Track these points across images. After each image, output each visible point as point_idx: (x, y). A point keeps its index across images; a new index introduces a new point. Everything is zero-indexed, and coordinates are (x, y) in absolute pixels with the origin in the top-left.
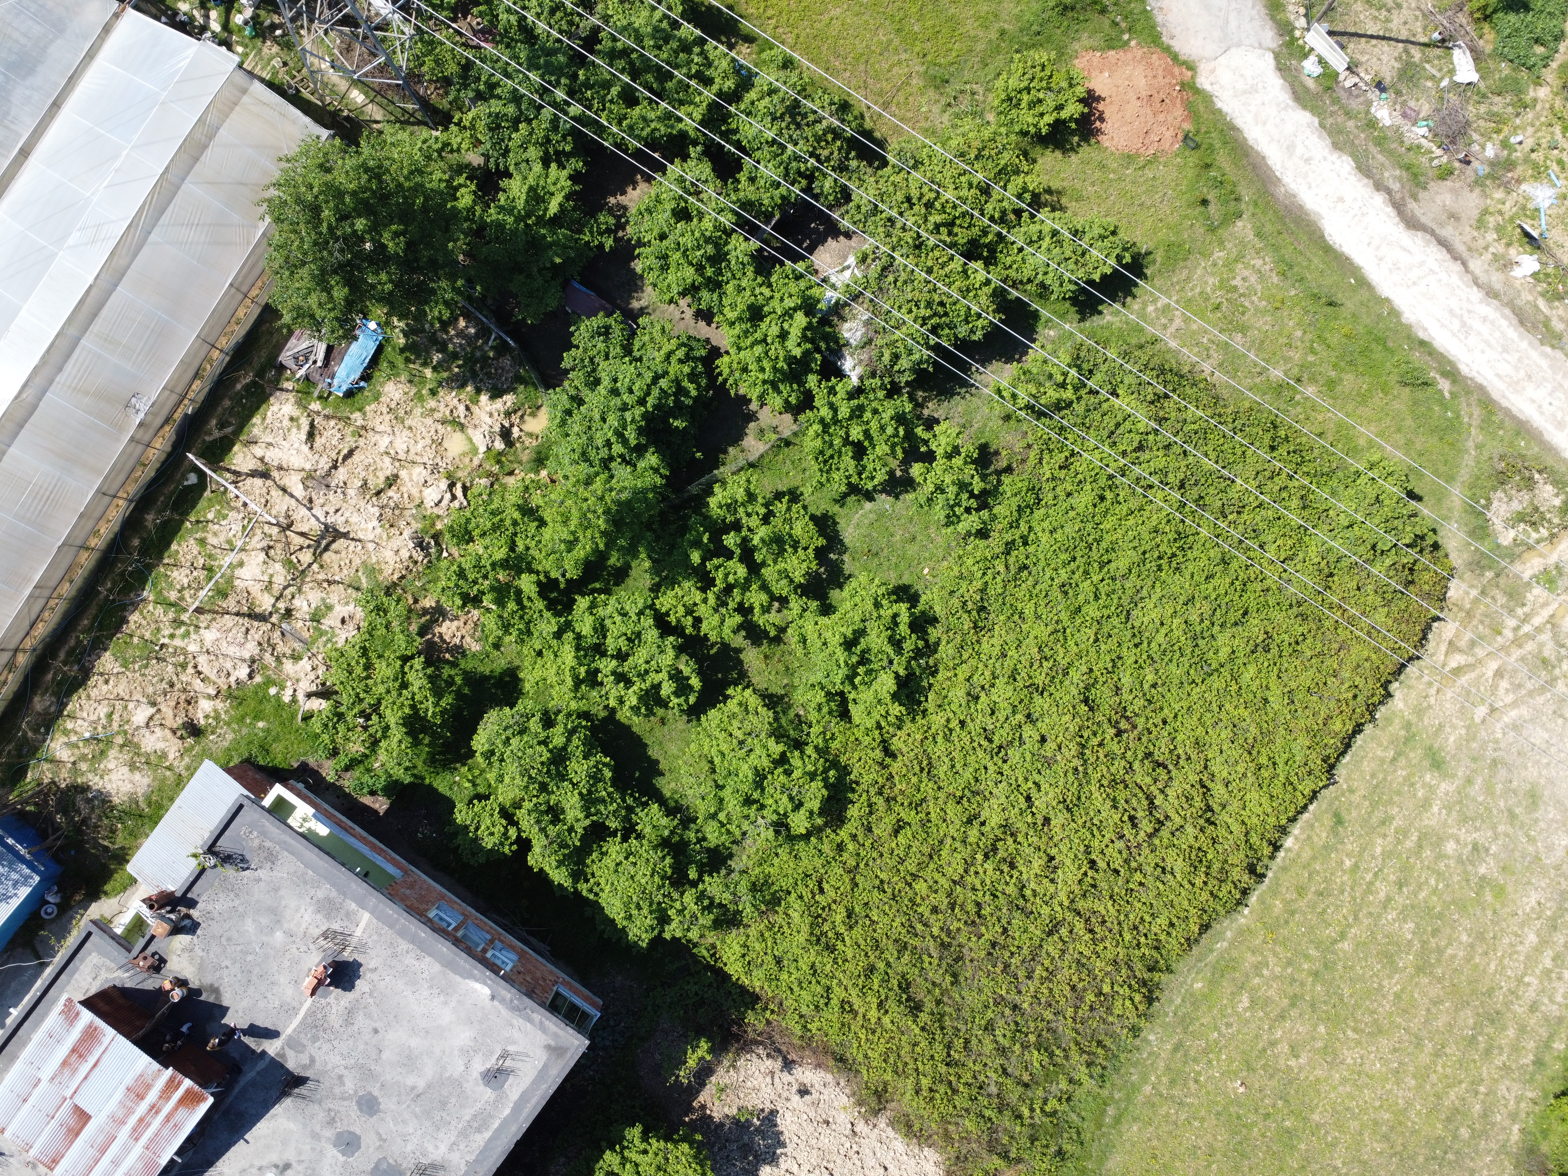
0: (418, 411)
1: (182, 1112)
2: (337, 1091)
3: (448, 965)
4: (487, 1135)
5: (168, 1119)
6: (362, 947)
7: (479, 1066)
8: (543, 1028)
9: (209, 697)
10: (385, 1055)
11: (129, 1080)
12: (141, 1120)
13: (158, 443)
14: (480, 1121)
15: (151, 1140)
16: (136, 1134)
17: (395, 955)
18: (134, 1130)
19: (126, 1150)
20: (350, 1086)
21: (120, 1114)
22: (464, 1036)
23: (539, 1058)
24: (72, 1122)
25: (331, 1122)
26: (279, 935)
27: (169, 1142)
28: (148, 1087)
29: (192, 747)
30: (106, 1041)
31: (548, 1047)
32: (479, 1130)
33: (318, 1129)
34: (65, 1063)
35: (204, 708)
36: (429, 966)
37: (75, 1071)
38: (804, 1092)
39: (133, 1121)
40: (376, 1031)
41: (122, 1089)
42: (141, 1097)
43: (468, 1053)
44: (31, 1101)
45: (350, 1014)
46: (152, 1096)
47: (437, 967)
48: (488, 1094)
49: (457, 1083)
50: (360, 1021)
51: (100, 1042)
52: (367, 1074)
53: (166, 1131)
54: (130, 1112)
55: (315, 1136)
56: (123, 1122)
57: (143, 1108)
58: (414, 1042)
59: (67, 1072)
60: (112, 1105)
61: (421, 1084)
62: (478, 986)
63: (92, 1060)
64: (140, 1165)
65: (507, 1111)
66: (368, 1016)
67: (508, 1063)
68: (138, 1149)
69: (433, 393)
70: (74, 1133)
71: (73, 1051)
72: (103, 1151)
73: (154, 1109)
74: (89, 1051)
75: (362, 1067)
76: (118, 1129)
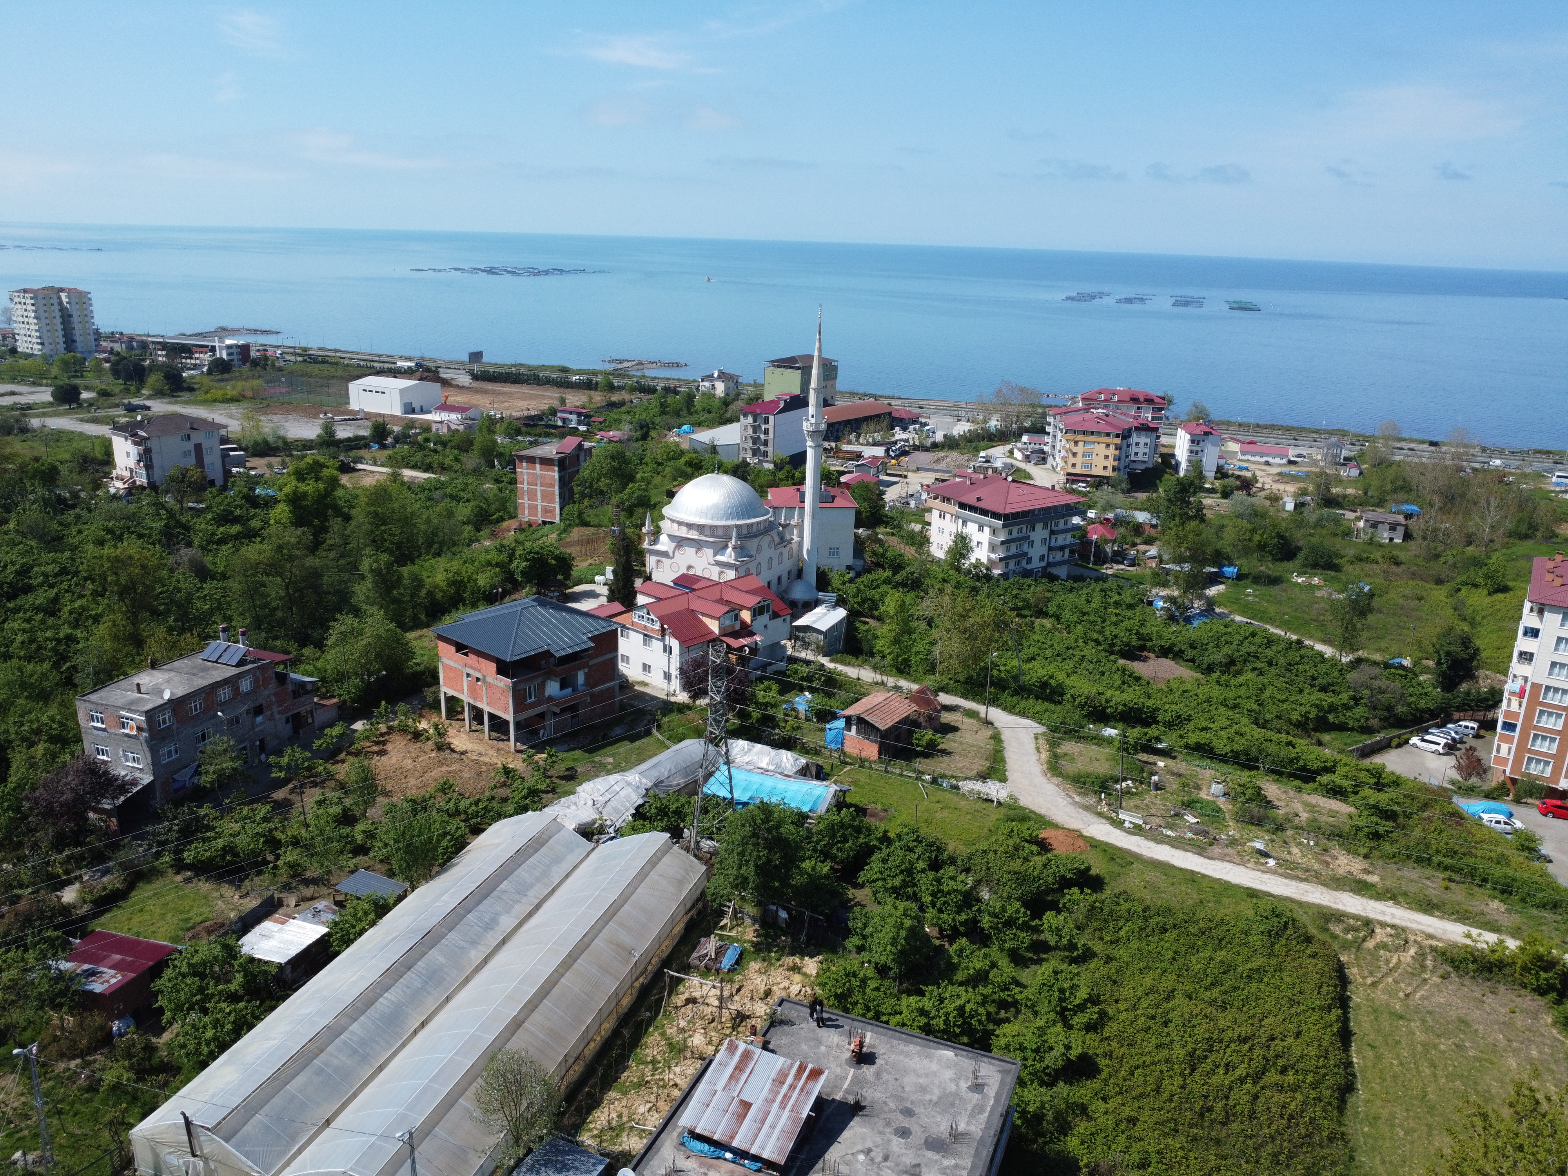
0: (772, 968)
1: (810, 1084)
2: (886, 1109)
3: (924, 1046)
4: (986, 1114)
5: (802, 1090)
7: (964, 1085)
8: (991, 1063)
10: (907, 1089)
11: (773, 1075)
12: (785, 1096)
14: (979, 1109)
15: (794, 1106)
16: (783, 1106)
17: (892, 1046)
18: (782, 1103)
19: (778, 1117)
20: (892, 1105)
21: (771, 1097)
22: (949, 1074)
23: (998, 1077)
24: (740, 1111)
25: (888, 1124)
26: (823, 1048)
27: (805, 1103)
28: (786, 1076)
30: (756, 1057)
31: (999, 1071)
32: (980, 1113)
33: (881, 1129)
34: (731, 1077)
36: (913, 1048)
37: (738, 1080)
39: (779, 1098)
40: (896, 1079)
41: (770, 1081)
42: (782, 1083)
43: (956, 1080)
44: (712, 1105)
45: (878, 1075)
46: (790, 1080)
47: (918, 1048)
48: (976, 1096)
49: (956, 1094)
50: (885, 1076)
51: (752, 1059)
52: (900, 1099)
53: (802, 1098)
54: (778, 1093)
55: (881, 1133)
56: (774, 1101)
57: (785, 1088)
58: (921, 1080)
59: (733, 1082)
60: (765, 1093)
61: (935, 1098)
63: (748, 1071)
64: (790, 1123)
65: (992, 1102)
66: (890, 1073)
67: (980, 1081)
68: (786, 1113)
70: (741, 1117)
71: (736, 1068)
72: (763, 1122)
73: (792, 1087)
74: (746, 1066)
75: (895, 1096)
76: (771, 1107)
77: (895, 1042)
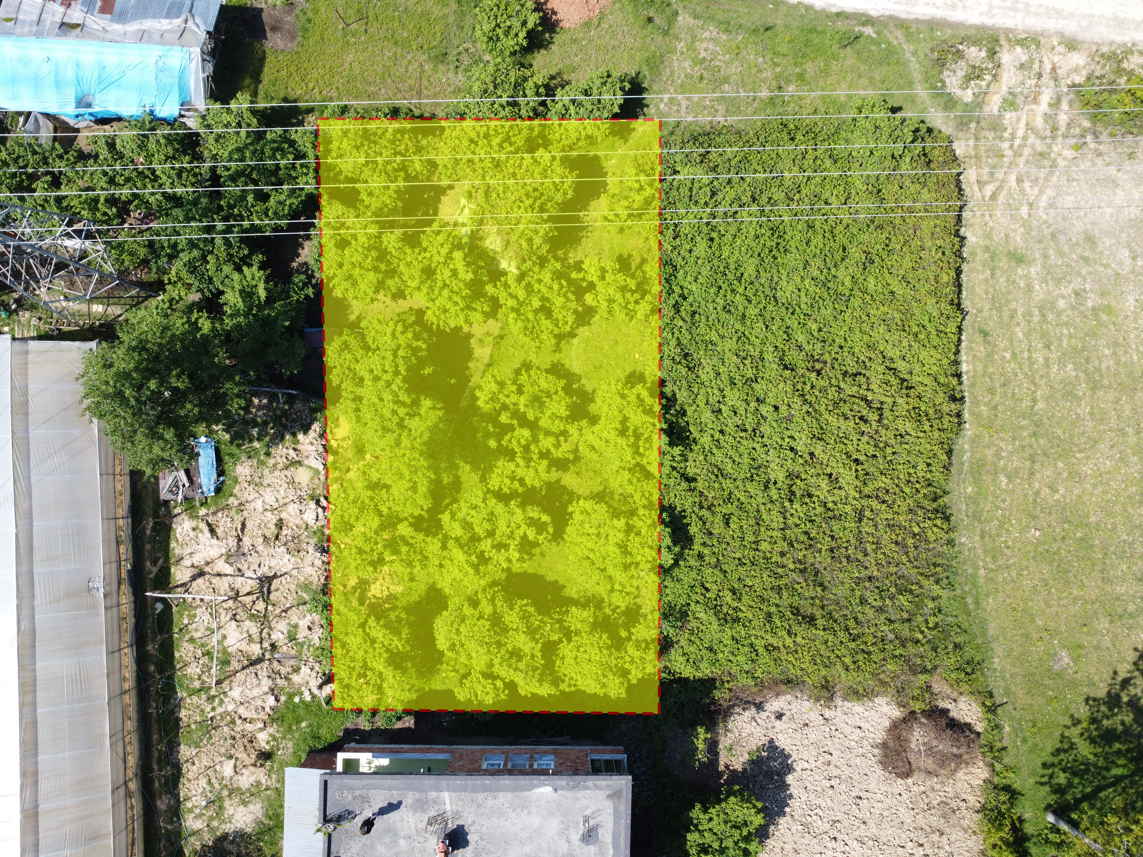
0: (266, 472)
3: (514, 789)
6: (457, 815)
7: (575, 836)
8: (598, 788)
9: (261, 730)
13: (124, 600)
17: (479, 806)
22: (554, 825)
23: (608, 806)
26: (402, 843)
29: (272, 766)
31: (609, 797)
35: (263, 739)
36: (504, 798)
38: (779, 716)
43: (563, 833)
47: (509, 795)
48: (592, 849)
58: (527, 849)
62: (542, 790)
65: (611, 852)
67: (592, 823)
69: (268, 454)
77: (480, 796)
